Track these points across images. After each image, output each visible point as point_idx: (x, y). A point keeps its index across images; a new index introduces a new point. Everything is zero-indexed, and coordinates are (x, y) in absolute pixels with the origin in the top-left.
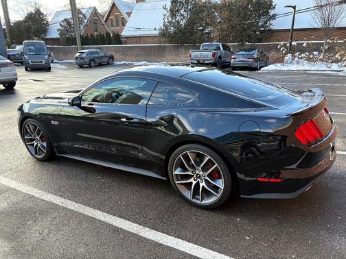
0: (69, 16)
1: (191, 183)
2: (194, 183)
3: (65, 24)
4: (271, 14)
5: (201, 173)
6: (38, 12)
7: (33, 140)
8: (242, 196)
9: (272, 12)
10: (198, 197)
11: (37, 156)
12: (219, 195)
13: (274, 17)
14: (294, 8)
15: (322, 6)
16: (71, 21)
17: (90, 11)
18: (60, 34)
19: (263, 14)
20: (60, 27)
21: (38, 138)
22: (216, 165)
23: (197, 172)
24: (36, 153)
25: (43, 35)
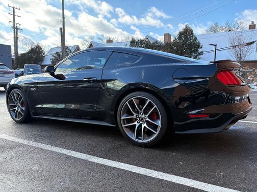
0: (60, 50)
1: (135, 125)
2: (138, 125)
3: (56, 55)
4: (200, 51)
5: (143, 116)
6: (39, 47)
7: (15, 106)
8: (176, 132)
9: (200, 50)
10: (140, 138)
11: (17, 119)
12: (157, 133)
13: (201, 53)
14: (216, 46)
15: (235, 46)
16: (61, 54)
17: (75, 48)
18: (51, 62)
19: (194, 51)
20: (52, 57)
21: (20, 104)
22: (155, 106)
23: (140, 116)
24: (16, 117)
25: (40, 63)
